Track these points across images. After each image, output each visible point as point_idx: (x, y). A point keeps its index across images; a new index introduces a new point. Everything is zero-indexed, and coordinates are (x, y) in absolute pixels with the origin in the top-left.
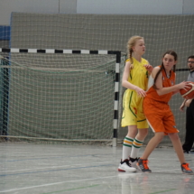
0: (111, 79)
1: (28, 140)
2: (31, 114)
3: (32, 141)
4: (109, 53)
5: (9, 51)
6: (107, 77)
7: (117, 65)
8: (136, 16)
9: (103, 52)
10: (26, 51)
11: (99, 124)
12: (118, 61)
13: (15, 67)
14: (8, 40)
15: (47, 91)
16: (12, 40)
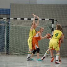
0: (50, 30)
1: (17, 54)
2: (18, 44)
3: (19, 55)
4: (49, 19)
5: (9, 19)
6: (49, 29)
7: (53, 24)
8: (61, 5)
9: (47, 19)
10: (16, 19)
11: (45, 48)
12: (53, 23)
13: (12, 25)
14: (9, 14)
15: (25, 35)
16: (11, 14)
